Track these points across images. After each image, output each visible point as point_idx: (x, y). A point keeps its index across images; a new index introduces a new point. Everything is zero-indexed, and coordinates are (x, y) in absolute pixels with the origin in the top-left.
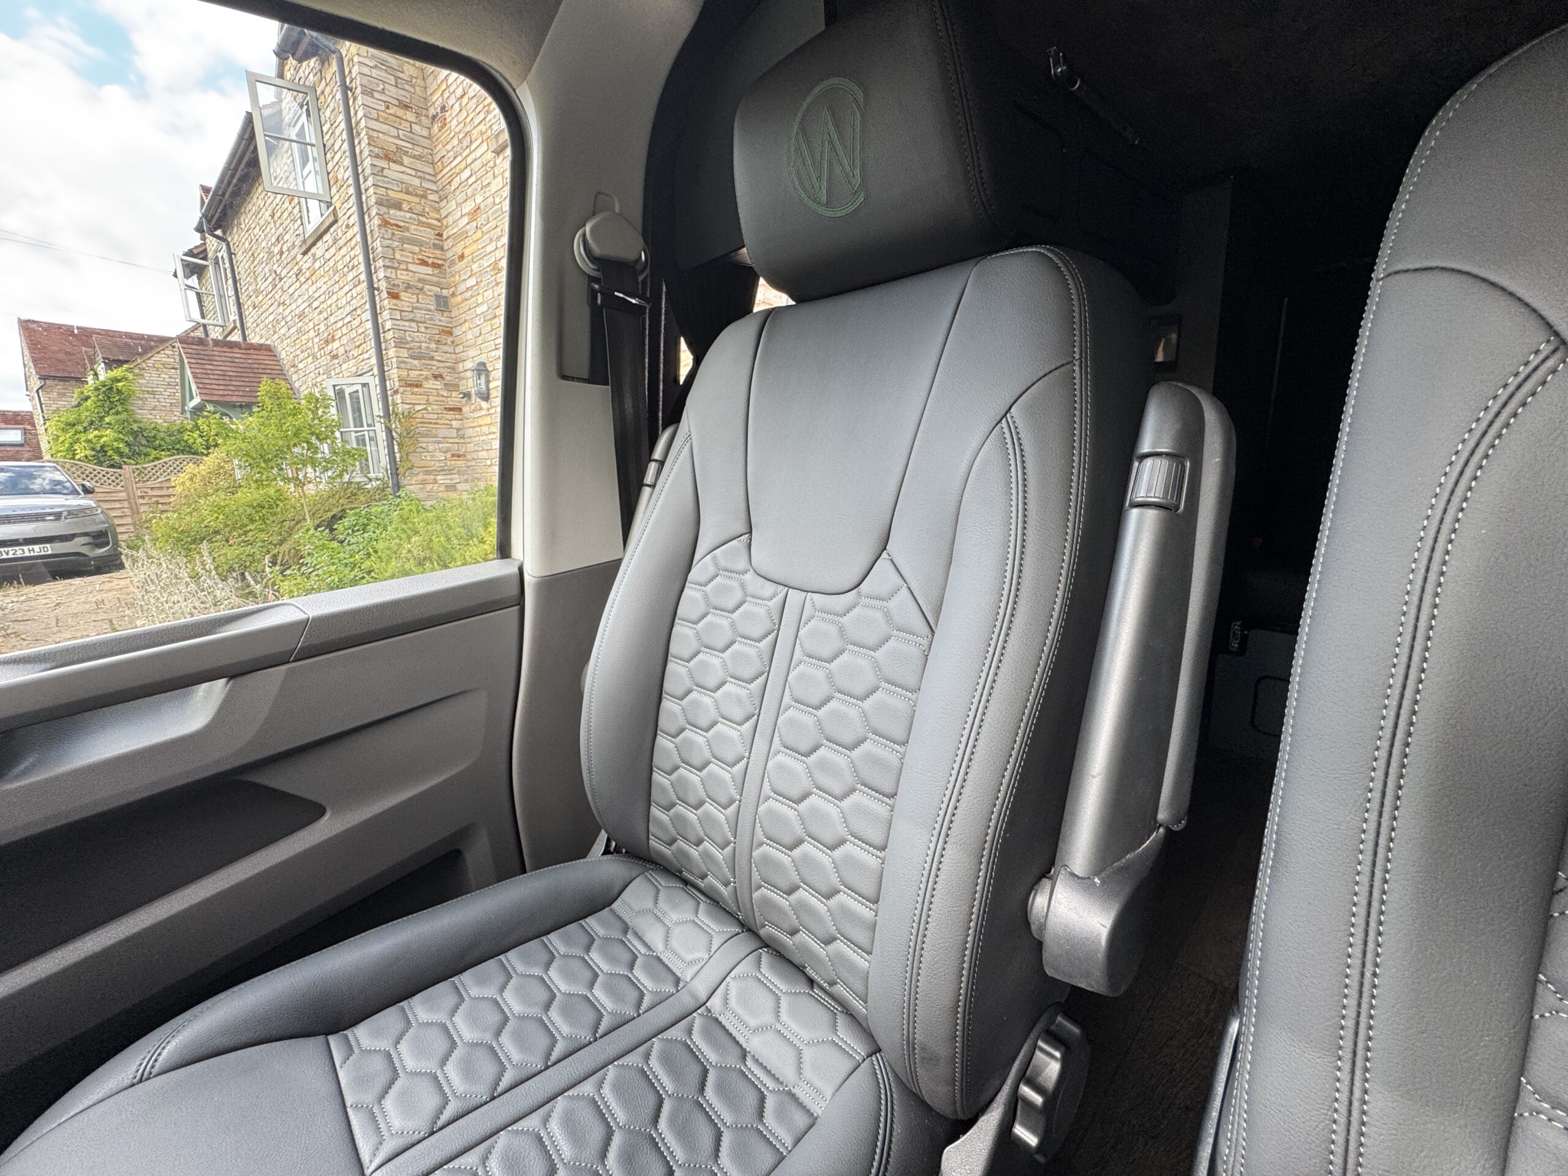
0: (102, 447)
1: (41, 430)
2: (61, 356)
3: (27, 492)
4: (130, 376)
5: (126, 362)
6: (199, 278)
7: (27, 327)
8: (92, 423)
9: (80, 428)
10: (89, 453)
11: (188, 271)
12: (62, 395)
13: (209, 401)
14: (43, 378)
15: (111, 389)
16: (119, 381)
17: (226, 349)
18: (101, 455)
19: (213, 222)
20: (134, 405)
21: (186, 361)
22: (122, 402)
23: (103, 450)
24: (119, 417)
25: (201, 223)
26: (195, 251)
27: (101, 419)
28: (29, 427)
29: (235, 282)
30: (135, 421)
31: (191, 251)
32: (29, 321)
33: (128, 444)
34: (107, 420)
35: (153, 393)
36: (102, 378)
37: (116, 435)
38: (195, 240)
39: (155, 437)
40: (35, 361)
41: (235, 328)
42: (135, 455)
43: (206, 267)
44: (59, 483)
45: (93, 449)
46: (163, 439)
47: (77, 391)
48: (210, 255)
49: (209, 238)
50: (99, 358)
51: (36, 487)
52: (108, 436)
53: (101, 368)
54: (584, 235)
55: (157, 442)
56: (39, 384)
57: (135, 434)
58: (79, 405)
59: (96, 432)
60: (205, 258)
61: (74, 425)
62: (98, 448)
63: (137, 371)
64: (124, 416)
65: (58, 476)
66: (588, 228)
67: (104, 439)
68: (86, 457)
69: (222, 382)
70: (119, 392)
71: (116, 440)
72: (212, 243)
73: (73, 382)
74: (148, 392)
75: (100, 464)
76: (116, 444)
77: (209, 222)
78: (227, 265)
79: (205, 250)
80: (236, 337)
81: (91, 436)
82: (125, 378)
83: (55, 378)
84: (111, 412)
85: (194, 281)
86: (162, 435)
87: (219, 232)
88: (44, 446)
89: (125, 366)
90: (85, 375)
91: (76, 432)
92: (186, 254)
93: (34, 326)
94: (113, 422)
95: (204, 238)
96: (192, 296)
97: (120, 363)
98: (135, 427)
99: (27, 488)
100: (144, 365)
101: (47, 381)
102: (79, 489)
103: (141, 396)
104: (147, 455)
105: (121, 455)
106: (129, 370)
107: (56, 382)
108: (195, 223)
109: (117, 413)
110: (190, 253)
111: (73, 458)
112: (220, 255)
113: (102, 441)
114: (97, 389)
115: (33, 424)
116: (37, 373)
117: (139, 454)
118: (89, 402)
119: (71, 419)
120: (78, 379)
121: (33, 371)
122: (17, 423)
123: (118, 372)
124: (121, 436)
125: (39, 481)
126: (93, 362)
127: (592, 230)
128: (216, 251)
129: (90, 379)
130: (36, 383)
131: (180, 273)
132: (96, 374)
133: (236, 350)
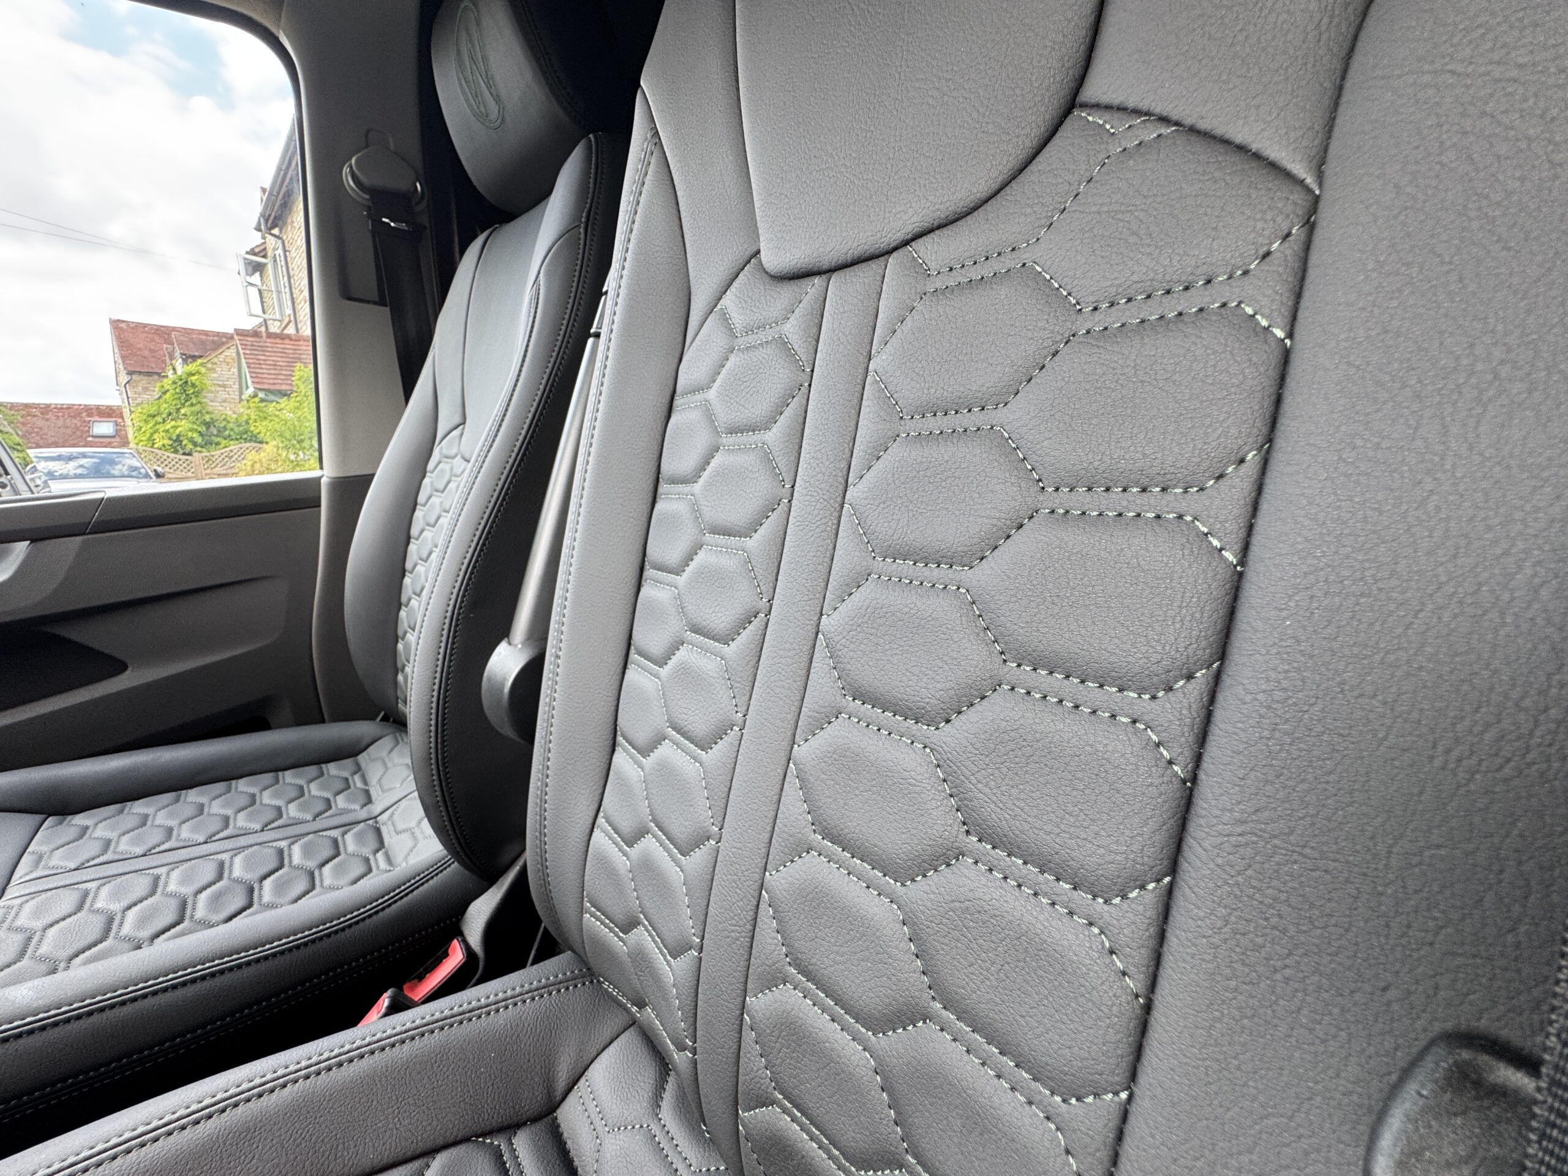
0: (178, 436)
1: (128, 422)
2: (146, 353)
3: (109, 476)
4: (203, 370)
5: (201, 357)
6: (261, 276)
7: (118, 327)
8: (170, 414)
9: (159, 419)
10: (167, 442)
11: (250, 268)
12: (146, 389)
13: (260, 390)
14: (130, 373)
15: (186, 382)
16: (193, 375)
17: (278, 341)
18: (177, 444)
19: (270, 222)
20: (207, 398)
21: (241, 352)
22: (197, 394)
23: (178, 440)
24: (193, 409)
25: (259, 223)
26: (257, 250)
27: (178, 410)
28: (120, 420)
29: (289, 277)
30: (207, 413)
31: (252, 250)
32: (119, 321)
33: (201, 434)
34: (183, 411)
35: (224, 386)
36: (179, 372)
37: (191, 426)
38: (256, 239)
39: (225, 428)
40: (123, 358)
41: (290, 321)
42: (208, 444)
43: (265, 265)
44: (136, 469)
45: (170, 439)
46: (232, 430)
47: (159, 384)
48: (270, 253)
49: (269, 237)
50: (177, 354)
51: (116, 473)
52: (183, 426)
53: (178, 363)
54: (351, 167)
55: (227, 433)
56: (126, 378)
57: (208, 425)
58: (160, 397)
59: (173, 423)
60: (265, 256)
61: (154, 416)
62: (174, 438)
63: (209, 365)
64: (197, 408)
65: (136, 463)
66: (353, 161)
67: (180, 429)
68: (164, 445)
69: (272, 372)
70: (193, 385)
71: (190, 430)
72: (271, 241)
73: (156, 377)
74: (219, 386)
75: (176, 452)
76: (190, 434)
77: (267, 221)
78: (283, 263)
79: (265, 249)
80: (290, 330)
81: (168, 427)
82: (198, 372)
83: (140, 373)
84: (188, 403)
85: (256, 278)
86: (231, 425)
87: (276, 231)
88: (131, 436)
89: (200, 361)
90: (164, 369)
91: (157, 423)
92: (247, 253)
93: (123, 325)
94: (188, 413)
95: (264, 238)
96: (253, 293)
97: (194, 358)
98: (207, 418)
99: (108, 472)
100: (216, 360)
101: (134, 377)
102: (152, 474)
103: (213, 389)
104: (217, 444)
105: (195, 444)
106: (202, 365)
107: (141, 377)
108: (254, 224)
109: (192, 405)
110: (252, 252)
111: (152, 447)
112: (277, 252)
113: (178, 431)
114: (174, 383)
115: (122, 418)
116: (125, 369)
117: (211, 444)
118: (168, 395)
119: (152, 411)
120: (159, 374)
121: (121, 367)
122: (109, 416)
123: (192, 367)
124: (195, 427)
125: (119, 467)
126: (172, 358)
127: (356, 161)
128: (275, 249)
129: (170, 373)
130: (124, 378)
131: (243, 272)
132: (174, 369)
133: (287, 341)
